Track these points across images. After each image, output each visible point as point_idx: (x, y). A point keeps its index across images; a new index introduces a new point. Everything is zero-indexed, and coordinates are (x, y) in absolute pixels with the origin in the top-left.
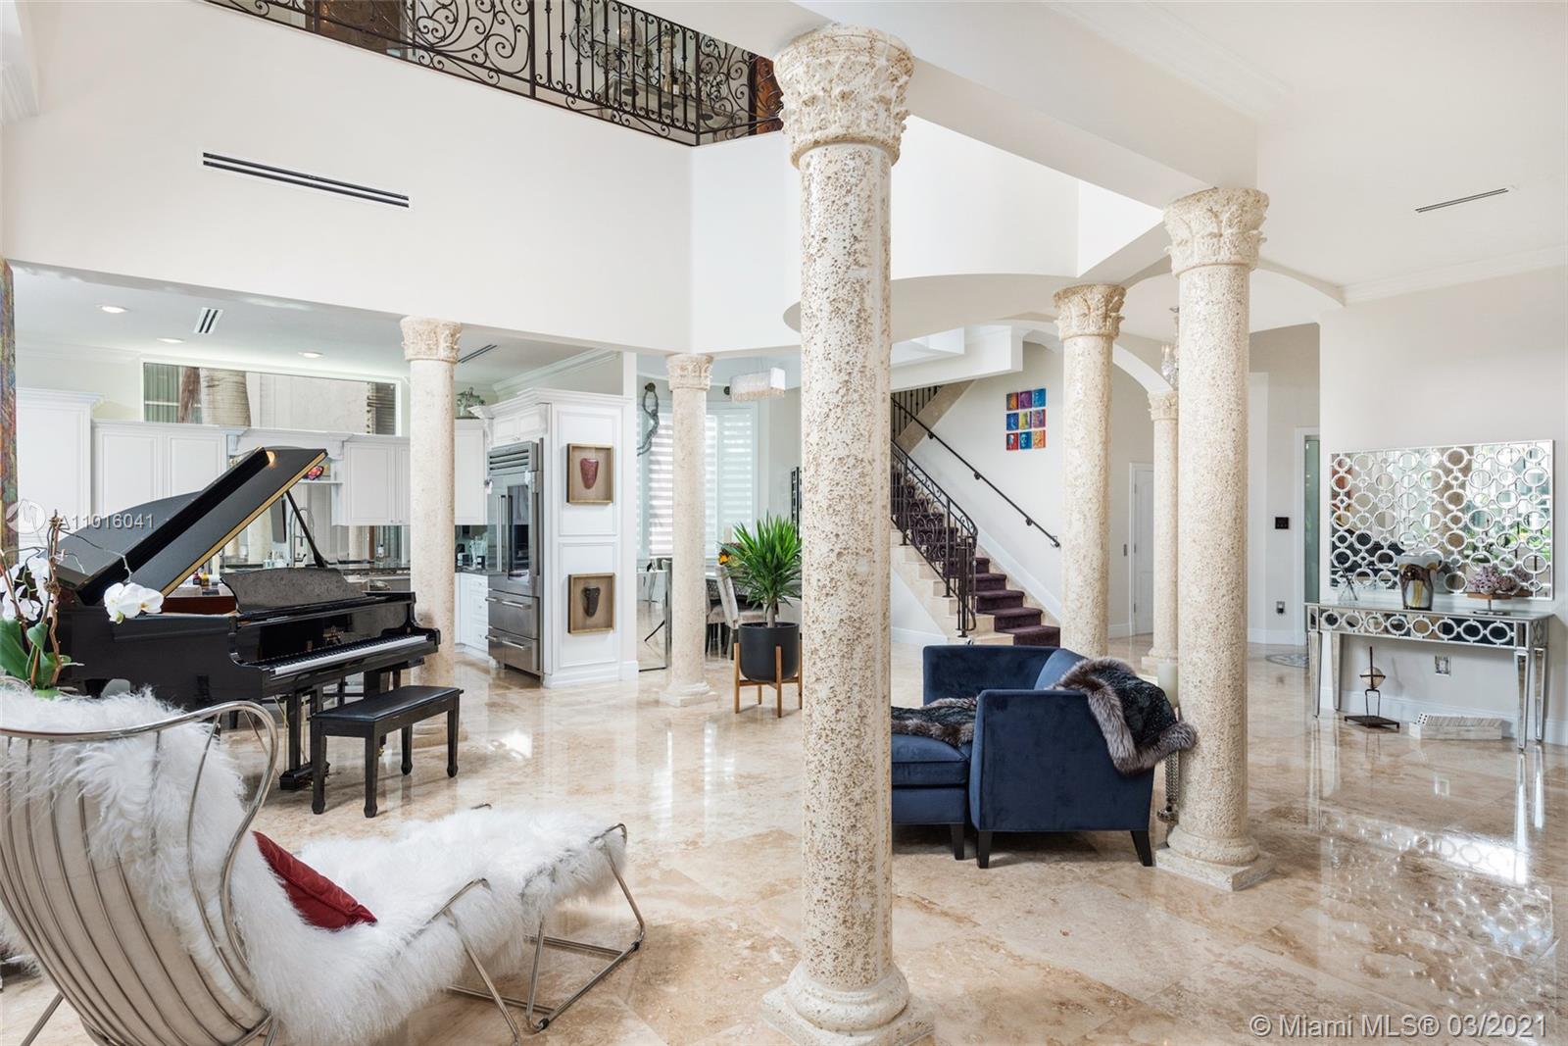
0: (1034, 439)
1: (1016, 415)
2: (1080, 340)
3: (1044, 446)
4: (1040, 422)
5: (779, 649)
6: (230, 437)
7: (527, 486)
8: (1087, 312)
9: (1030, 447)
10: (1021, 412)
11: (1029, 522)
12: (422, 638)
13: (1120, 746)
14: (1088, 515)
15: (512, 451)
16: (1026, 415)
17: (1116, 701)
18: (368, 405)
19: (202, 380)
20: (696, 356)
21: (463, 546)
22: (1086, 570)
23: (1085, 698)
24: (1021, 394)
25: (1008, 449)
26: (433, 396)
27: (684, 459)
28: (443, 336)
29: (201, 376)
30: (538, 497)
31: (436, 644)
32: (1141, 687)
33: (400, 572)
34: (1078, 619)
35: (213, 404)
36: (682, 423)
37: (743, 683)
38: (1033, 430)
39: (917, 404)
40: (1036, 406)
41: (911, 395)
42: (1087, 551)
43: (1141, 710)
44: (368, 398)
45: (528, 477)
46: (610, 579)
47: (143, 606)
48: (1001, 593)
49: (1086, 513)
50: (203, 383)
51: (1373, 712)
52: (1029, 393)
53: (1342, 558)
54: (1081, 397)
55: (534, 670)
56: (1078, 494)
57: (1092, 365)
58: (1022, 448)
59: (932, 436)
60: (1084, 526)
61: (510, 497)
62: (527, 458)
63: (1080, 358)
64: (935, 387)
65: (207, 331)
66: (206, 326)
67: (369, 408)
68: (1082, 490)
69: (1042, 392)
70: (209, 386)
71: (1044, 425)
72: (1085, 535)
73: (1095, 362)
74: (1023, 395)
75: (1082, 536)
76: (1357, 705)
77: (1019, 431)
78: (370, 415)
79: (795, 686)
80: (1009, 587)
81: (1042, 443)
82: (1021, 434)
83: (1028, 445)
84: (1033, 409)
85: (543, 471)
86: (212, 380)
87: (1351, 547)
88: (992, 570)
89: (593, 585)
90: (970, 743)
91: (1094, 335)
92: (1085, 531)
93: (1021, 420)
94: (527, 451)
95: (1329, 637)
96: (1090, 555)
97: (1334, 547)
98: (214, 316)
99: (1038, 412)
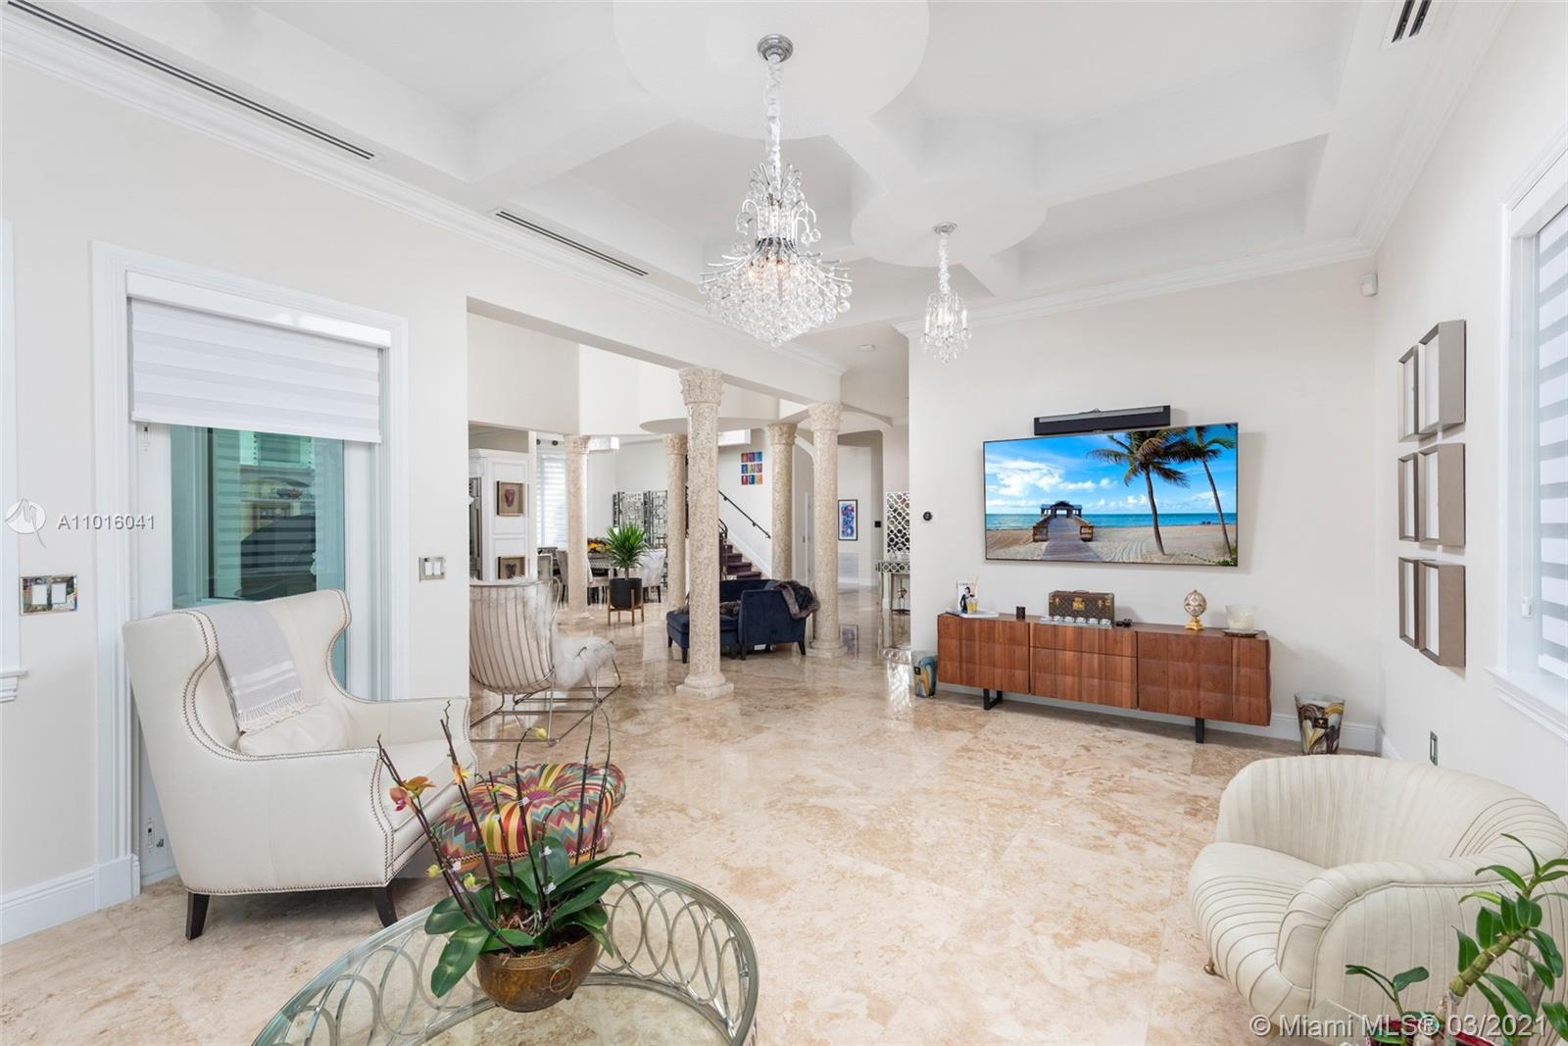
0: (756, 479)
1: (746, 465)
2: (779, 446)
3: (761, 483)
4: (760, 470)
5: (633, 591)
8: (781, 434)
10: (749, 463)
11: (754, 524)
13: (794, 609)
16: (752, 466)
17: (792, 592)
20: (582, 436)
22: (782, 545)
23: (781, 592)
24: (749, 454)
25: (742, 484)
30: (478, 510)
32: (801, 588)
36: (574, 472)
37: (612, 610)
38: (756, 474)
40: (757, 461)
43: (801, 596)
46: (522, 559)
48: (739, 564)
49: (782, 521)
51: (902, 608)
52: (753, 454)
53: (892, 540)
54: (779, 471)
57: (783, 457)
58: (750, 484)
63: (778, 453)
69: (760, 454)
71: (761, 472)
73: (785, 456)
76: (895, 607)
77: (748, 474)
79: (640, 610)
80: (743, 561)
81: (760, 481)
82: (749, 476)
83: (753, 483)
84: (756, 463)
85: (481, 497)
87: (895, 535)
88: (734, 552)
89: (512, 563)
90: (737, 614)
91: (784, 444)
93: (749, 468)
95: (887, 575)
97: (889, 535)
99: (758, 464)
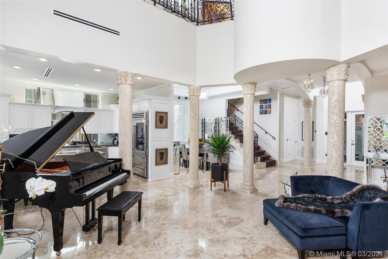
0: (268, 112)
1: (263, 105)
2: (337, 81)
3: (271, 114)
4: (270, 107)
5: (224, 172)
6: (52, 108)
7: (144, 123)
8: (340, 73)
9: (267, 114)
11: (266, 133)
12: (126, 174)
14: (340, 135)
15: (138, 113)
16: (265, 106)
18: (84, 101)
19: (41, 92)
20: (198, 86)
21: (116, 138)
24: (264, 100)
25: (260, 114)
26: (127, 96)
27: (194, 116)
28: (130, 77)
29: (41, 91)
30: (147, 126)
31: (130, 175)
33: (102, 147)
34: (336, 167)
35: (44, 99)
36: (193, 106)
37: (213, 182)
38: (267, 109)
39: (234, 102)
40: (269, 103)
41: (232, 100)
42: (339, 146)
44: (84, 99)
45: (144, 121)
46: (167, 150)
47: (46, 189)
49: (339, 134)
50: (41, 93)
54: (337, 99)
55: (146, 177)
56: (336, 129)
57: (341, 89)
58: (264, 114)
59: (238, 110)
60: (339, 138)
61: (137, 126)
62: (144, 115)
63: (337, 87)
64: (239, 99)
65: (47, 76)
66: (47, 75)
67: (84, 102)
68: (338, 127)
69: (270, 100)
70: (43, 94)
71: (271, 108)
72: (338, 141)
73: (342, 88)
74: (265, 100)
75: (337, 141)
77: (263, 110)
78: (84, 103)
81: (270, 113)
82: (264, 110)
84: (267, 104)
85: (148, 119)
86: (44, 92)
89: (162, 151)
91: (342, 80)
92: (338, 140)
93: (264, 107)
94: (144, 113)
96: (340, 148)
98: (50, 71)
99: (269, 105)
